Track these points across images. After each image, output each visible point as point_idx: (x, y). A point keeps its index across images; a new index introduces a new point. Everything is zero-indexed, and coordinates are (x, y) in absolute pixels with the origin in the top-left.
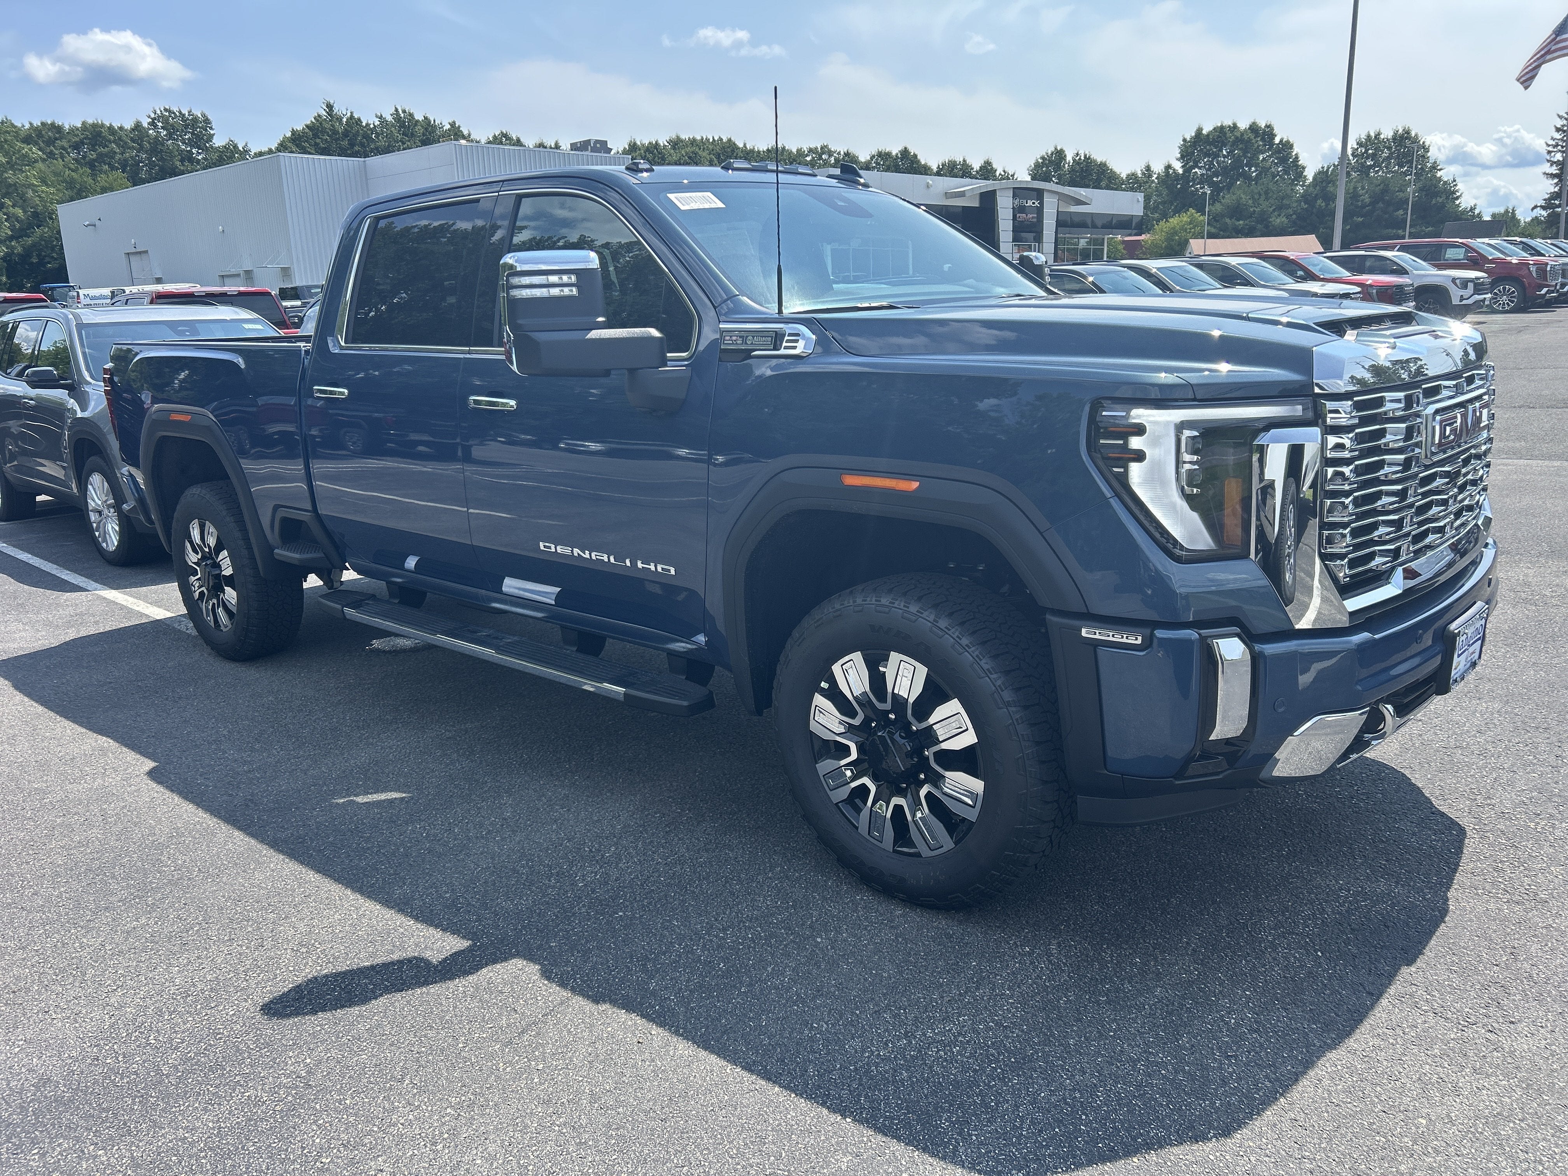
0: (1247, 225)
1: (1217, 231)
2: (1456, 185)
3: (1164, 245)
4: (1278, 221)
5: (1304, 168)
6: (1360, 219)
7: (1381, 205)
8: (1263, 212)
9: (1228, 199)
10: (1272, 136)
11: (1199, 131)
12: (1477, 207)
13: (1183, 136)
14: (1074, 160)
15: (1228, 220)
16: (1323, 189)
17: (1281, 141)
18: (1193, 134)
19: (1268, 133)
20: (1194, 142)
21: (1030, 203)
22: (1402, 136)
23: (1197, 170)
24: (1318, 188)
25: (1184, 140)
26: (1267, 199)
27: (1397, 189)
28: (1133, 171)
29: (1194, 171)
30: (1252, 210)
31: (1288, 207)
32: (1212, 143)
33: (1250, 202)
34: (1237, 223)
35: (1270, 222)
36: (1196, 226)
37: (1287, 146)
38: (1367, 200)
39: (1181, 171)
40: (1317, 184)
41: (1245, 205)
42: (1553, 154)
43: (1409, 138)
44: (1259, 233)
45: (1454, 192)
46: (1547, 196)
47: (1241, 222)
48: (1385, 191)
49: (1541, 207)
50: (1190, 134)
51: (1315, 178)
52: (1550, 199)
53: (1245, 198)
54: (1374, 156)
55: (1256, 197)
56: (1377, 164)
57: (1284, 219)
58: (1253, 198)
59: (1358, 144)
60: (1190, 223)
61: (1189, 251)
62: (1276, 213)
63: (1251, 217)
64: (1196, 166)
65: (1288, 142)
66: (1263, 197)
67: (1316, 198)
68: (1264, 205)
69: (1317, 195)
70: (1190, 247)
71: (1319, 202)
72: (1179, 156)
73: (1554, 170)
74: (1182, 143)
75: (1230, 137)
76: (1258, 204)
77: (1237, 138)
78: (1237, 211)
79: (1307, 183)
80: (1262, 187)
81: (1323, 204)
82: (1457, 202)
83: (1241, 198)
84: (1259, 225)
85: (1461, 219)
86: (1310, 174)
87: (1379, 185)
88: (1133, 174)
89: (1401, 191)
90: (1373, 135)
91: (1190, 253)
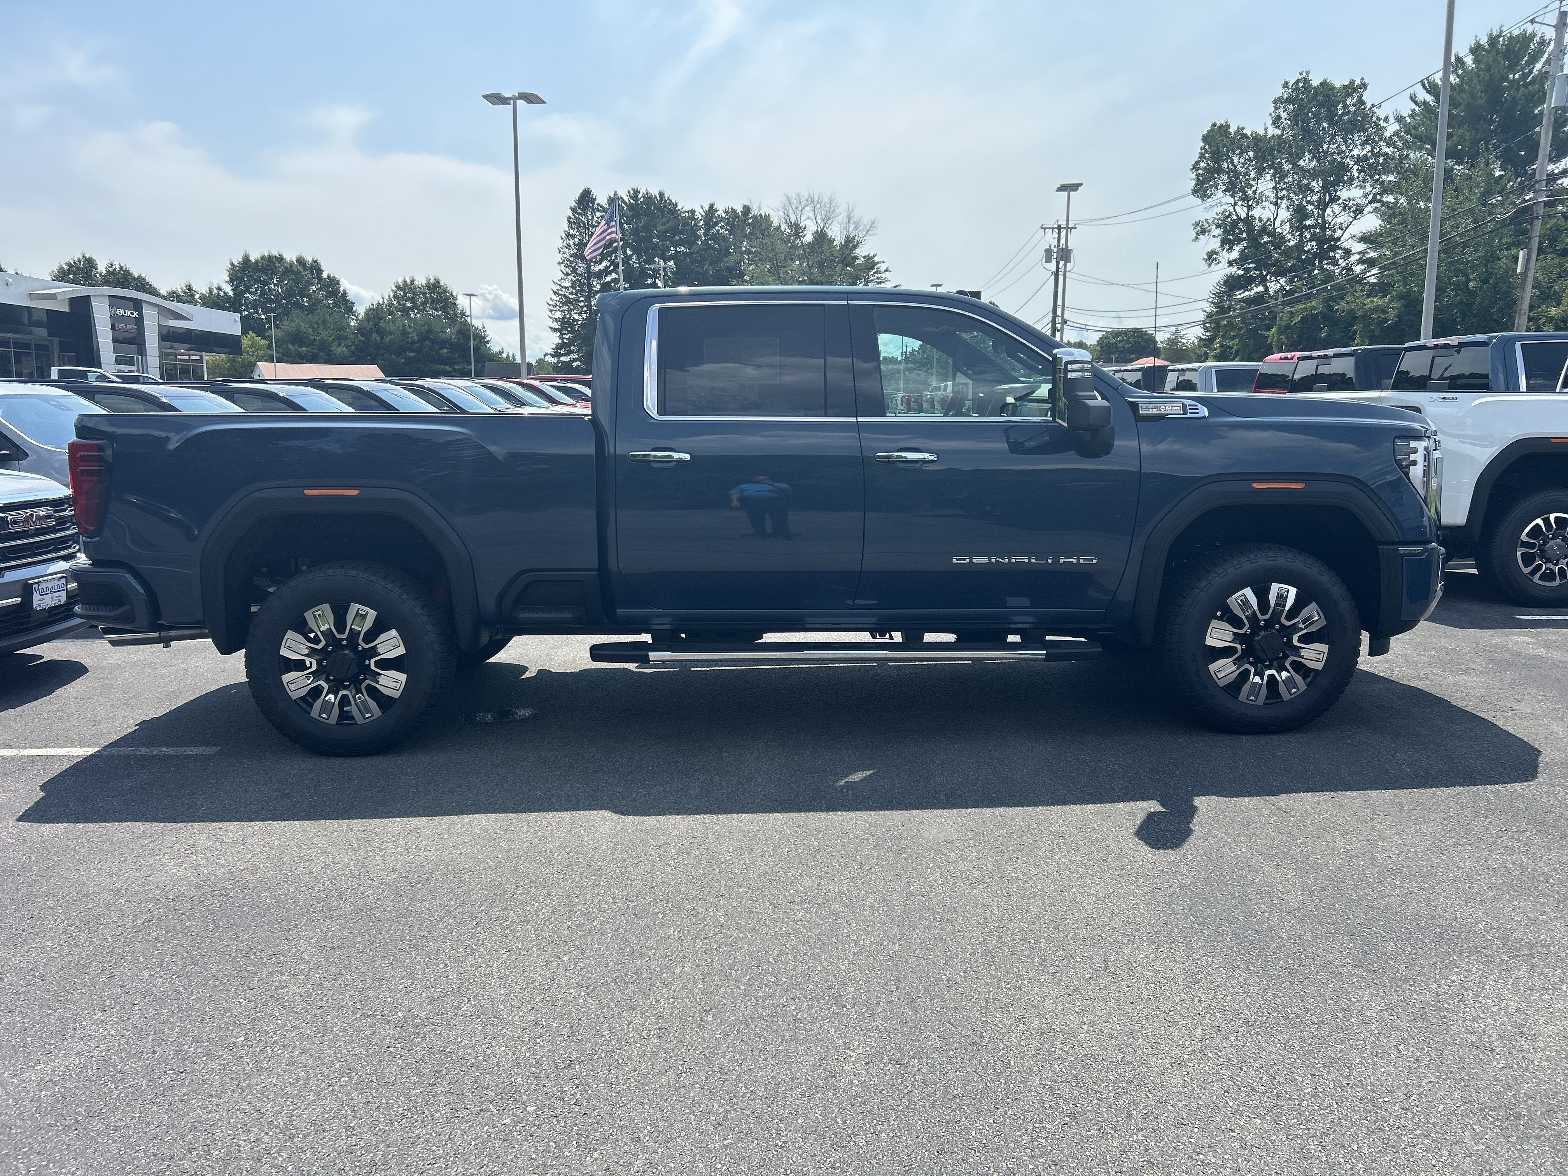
0: (309, 351)
1: (281, 356)
2: (485, 331)
3: (226, 366)
4: (339, 350)
5: (353, 303)
6: (412, 354)
7: (428, 343)
8: (323, 341)
9: (287, 325)
10: (320, 271)
11: (246, 259)
12: (504, 351)
13: (230, 260)
14: (108, 272)
15: (290, 346)
16: (376, 324)
17: (329, 276)
18: (241, 260)
19: (316, 268)
20: (243, 267)
21: (128, 313)
22: (434, 285)
23: (248, 295)
24: (371, 323)
25: (232, 264)
26: (325, 329)
27: (439, 330)
28: (174, 289)
29: (245, 295)
30: (312, 338)
31: (346, 338)
32: (264, 270)
33: (310, 330)
34: (300, 350)
35: (332, 351)
36: (257, 349)
37: (333, 282)
38: (416, 338)
39: (231, 294)
40: (369, 320)
41: (305, 333)
42: (553, 312)
43: (439, 287)
44: (321, 360)
45: (485, 337)
46: (554, 347)
47: (304, 349)
48: (429, 331)
49: (551, 355)
50: (238, 259)
51: (367, 314)
52: (557, 348)
53: (304, 326)
54: (412, 300)
55: (315, 326)
56: (415, 306)
57: (344, 349)
58: (311, 326)
59: (396, 287)
60: (251, 347)
61: (257, 373)
62: (336, 343)
63: (312, 344)
64: (247, 290)
65: (334, 278)
66: (322, 327)
67: (371, 332)
68: (324, 334)
69: (371, 329)
70: (258, 370)
71: (374, 335)
72: (228, 279)
73: (556, 325)
74: (230, 266)
75: (280, 267)
76: (318, 333)
77: (286, 268)
78: (297, 338)
79: (360, 317)
80: (319, 317)
81: (378, 338)
82: (488, 346)
83: (301, 326)
84: (321, 353)
85: (493, 360)
86: (361, 310)
87: (424, 325)
88: (174, 292)
89: (442, 332)
90: (408, 281)
91: (259, 376)
